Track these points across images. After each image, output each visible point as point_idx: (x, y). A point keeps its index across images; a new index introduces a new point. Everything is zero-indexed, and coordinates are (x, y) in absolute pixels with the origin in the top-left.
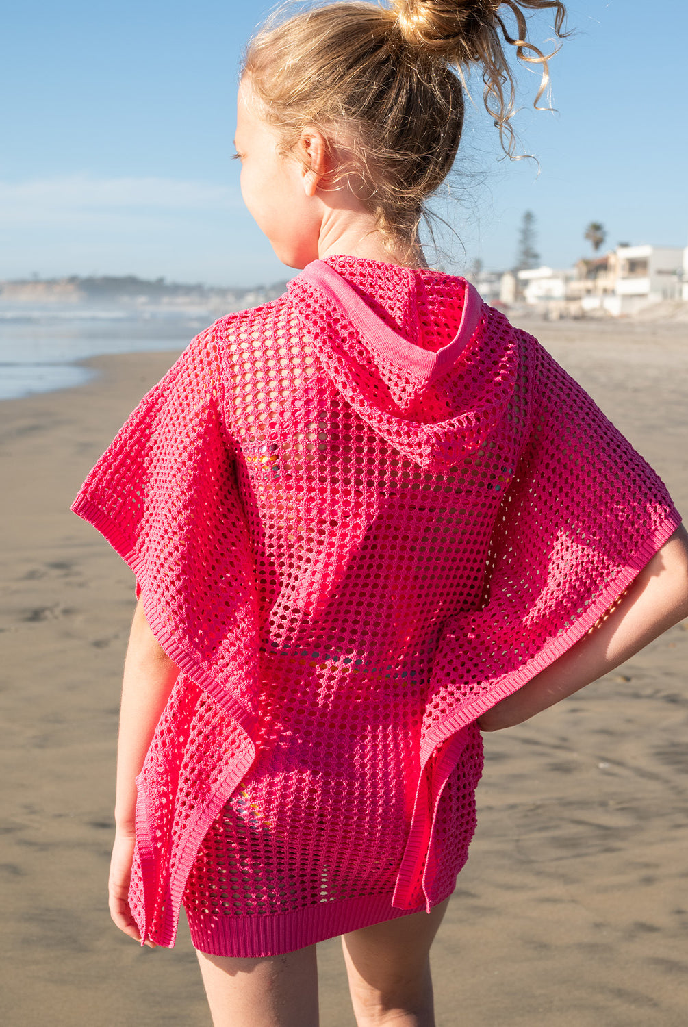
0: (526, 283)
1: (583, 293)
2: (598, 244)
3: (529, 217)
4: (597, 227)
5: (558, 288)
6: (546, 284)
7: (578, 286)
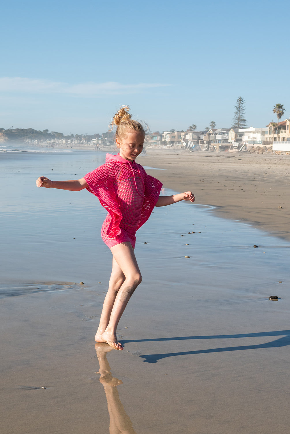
0: (242, 135)
1: (272, 140)
2: (280, 115)
3: (240, 100)
4: (280, 106)
5: (259, 137)
6: (252, 135)
7: (269, 136)
